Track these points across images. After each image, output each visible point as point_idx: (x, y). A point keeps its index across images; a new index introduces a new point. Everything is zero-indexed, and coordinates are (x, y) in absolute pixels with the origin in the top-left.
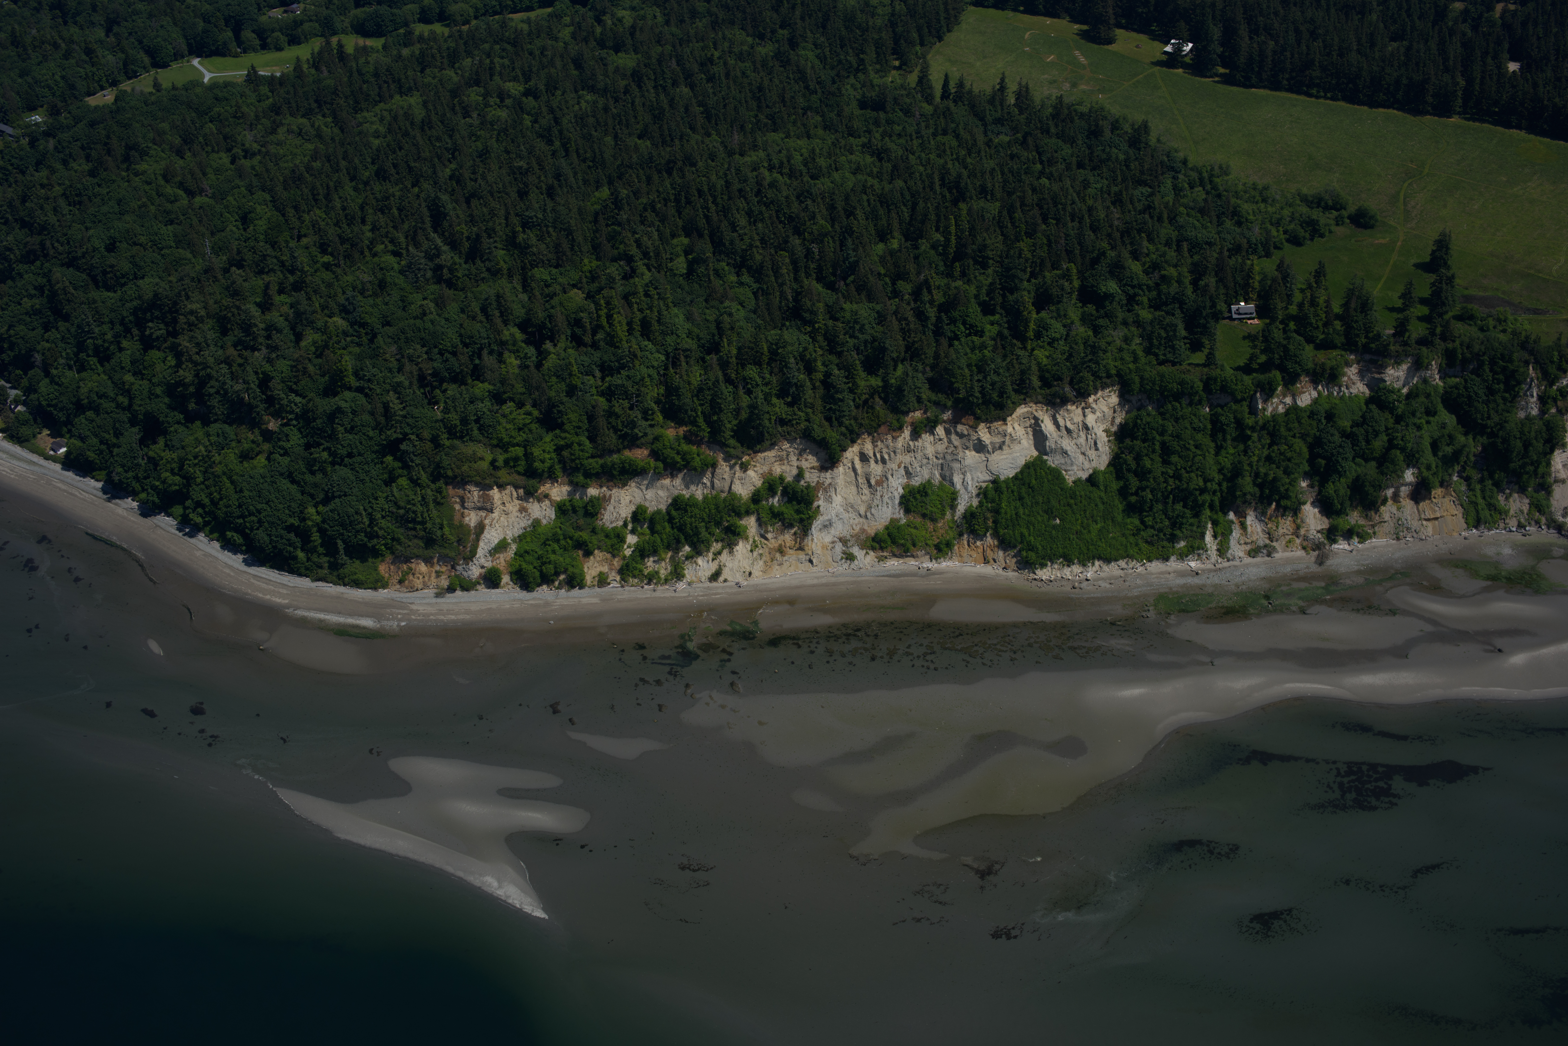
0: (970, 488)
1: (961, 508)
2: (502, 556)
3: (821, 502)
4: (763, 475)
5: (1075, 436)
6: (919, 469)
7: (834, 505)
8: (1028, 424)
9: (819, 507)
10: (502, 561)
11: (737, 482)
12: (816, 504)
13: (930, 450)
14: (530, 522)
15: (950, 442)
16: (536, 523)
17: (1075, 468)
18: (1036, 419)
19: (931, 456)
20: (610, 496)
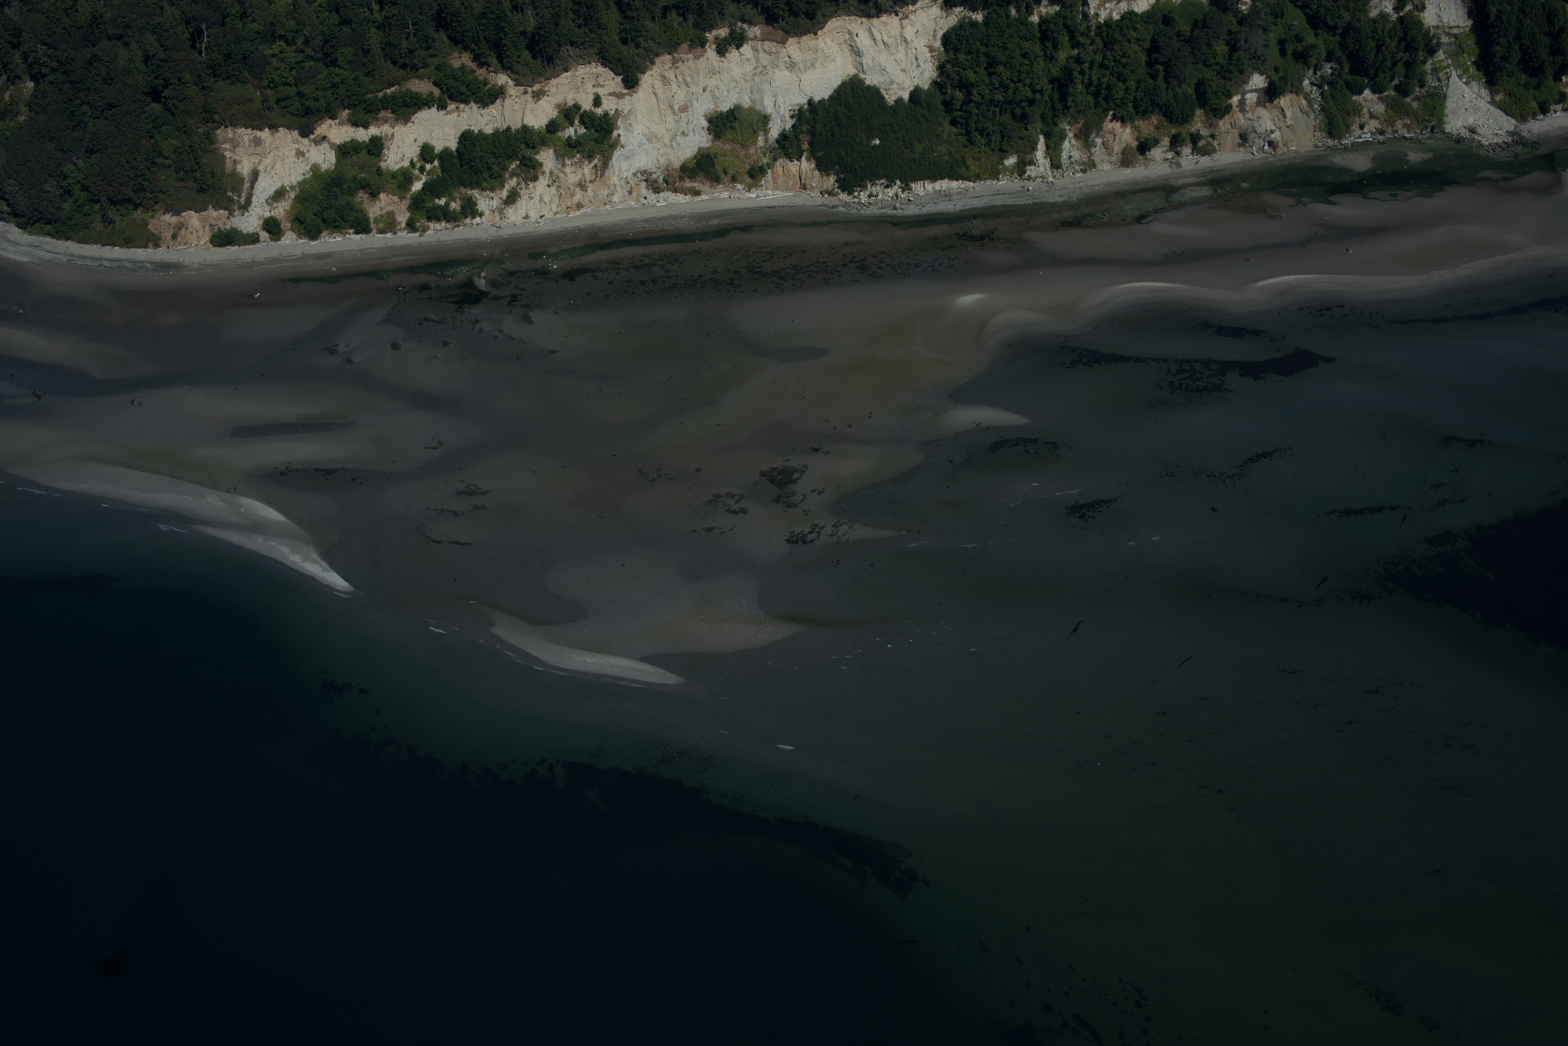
0: (782, 110)
1: (774, 133)
2: (279, 204)
3: (620, 132)
4: (558, 106)
5: (893, 51)
6: (726, 93)
7: (635, 134)
8: (842, 41)
9: (619, 136)
10: (281, 210)
11: (528, 113)
12: (615, 133)
13: (737, 72)
14: (308, 168)
15: (757, 59)
16: (315, 168)
17: (895, 86)
18: (850, 33)
19: (738, 78)
20: (393, 134)
